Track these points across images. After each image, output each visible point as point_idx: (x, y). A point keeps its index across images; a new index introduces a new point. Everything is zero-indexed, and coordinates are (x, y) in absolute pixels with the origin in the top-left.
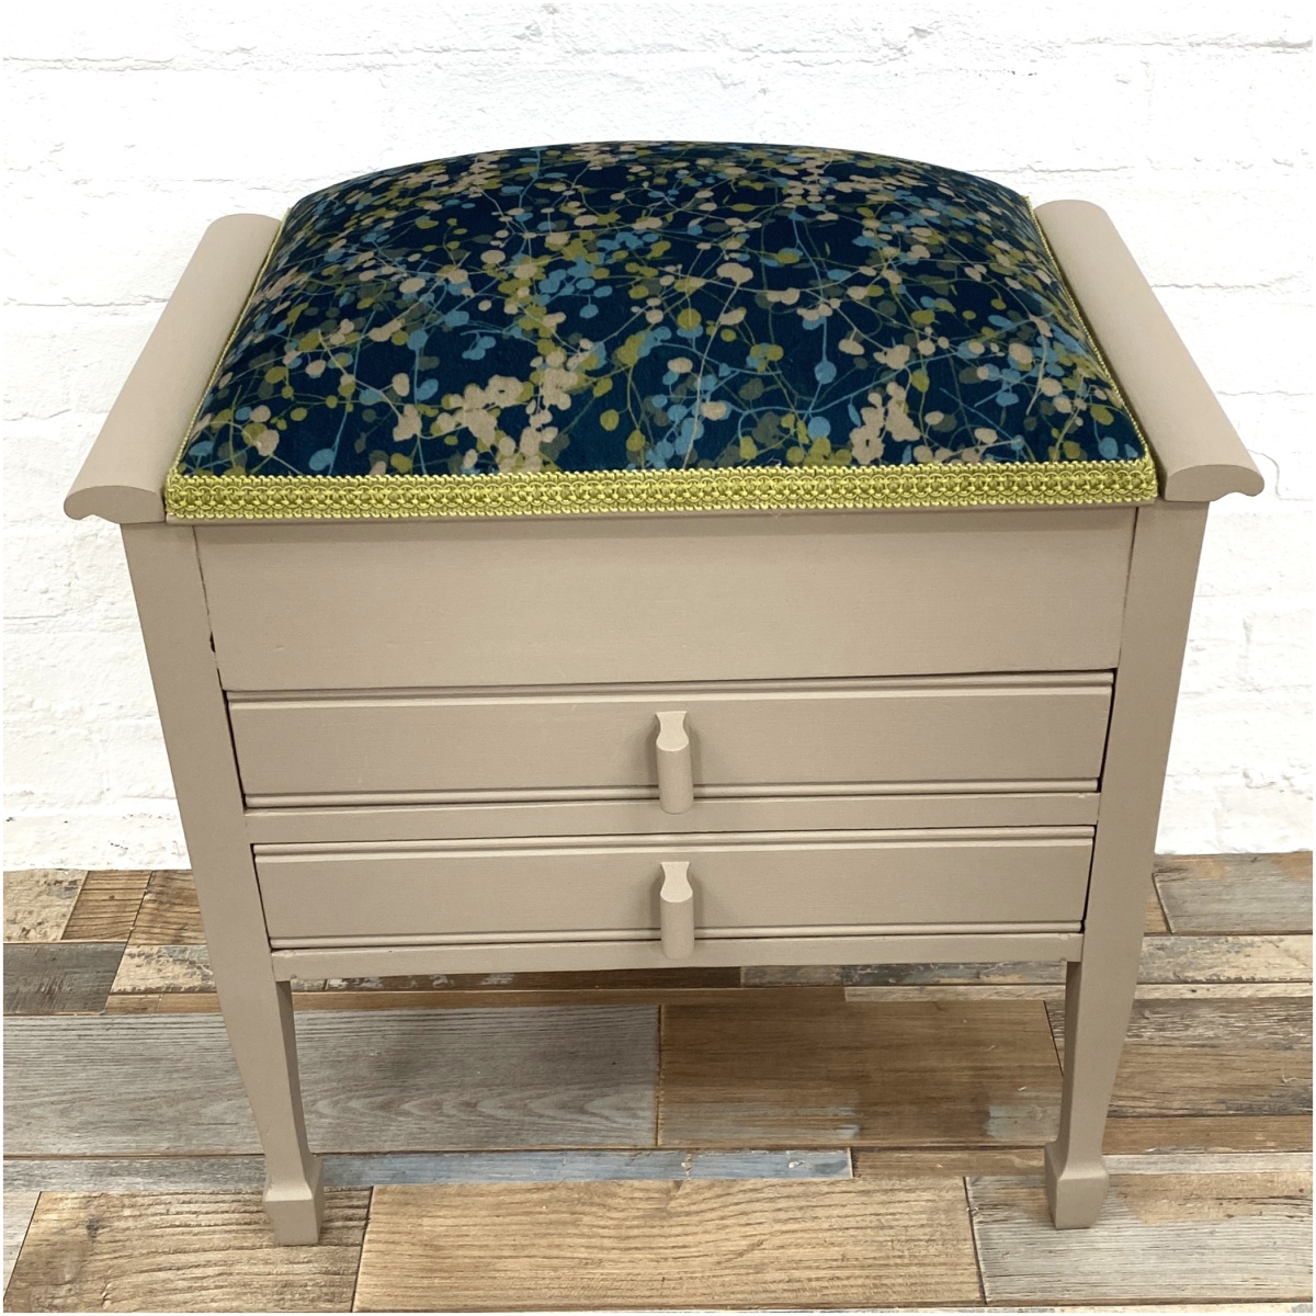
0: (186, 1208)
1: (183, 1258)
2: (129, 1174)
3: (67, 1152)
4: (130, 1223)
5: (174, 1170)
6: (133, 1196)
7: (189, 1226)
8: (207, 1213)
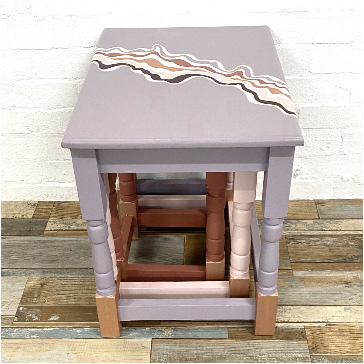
0: (65, 281)
1: (65, 292)
2: (51, 273)
3: (35, 268)
4: (52, 284)
5: (62, 272)
6: (52, 278)
7: (66, 285)
8: (71, 282)
